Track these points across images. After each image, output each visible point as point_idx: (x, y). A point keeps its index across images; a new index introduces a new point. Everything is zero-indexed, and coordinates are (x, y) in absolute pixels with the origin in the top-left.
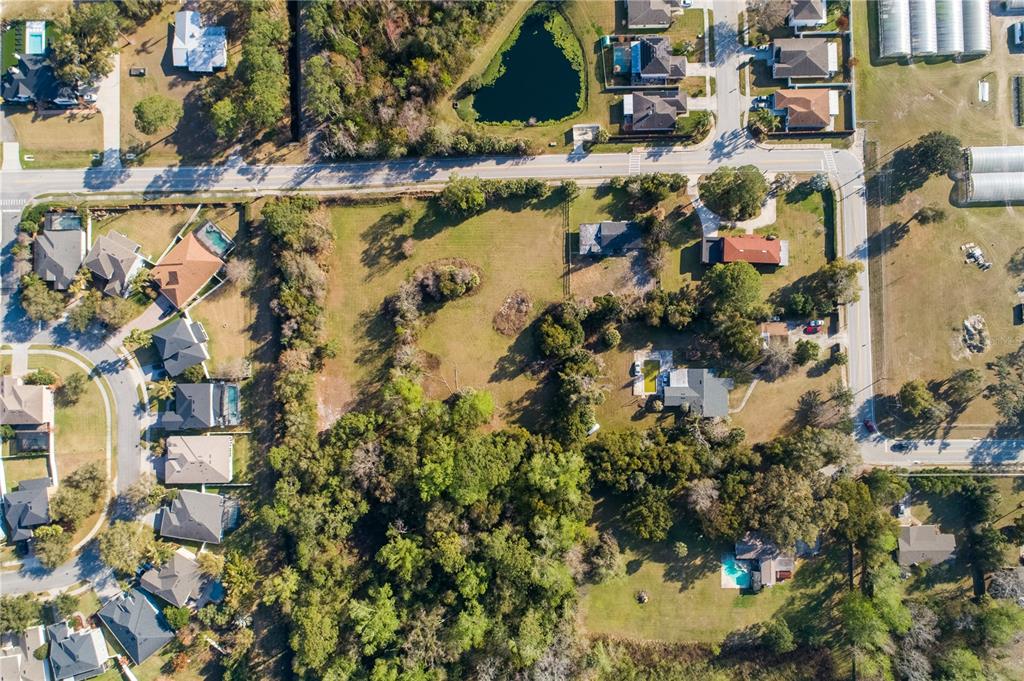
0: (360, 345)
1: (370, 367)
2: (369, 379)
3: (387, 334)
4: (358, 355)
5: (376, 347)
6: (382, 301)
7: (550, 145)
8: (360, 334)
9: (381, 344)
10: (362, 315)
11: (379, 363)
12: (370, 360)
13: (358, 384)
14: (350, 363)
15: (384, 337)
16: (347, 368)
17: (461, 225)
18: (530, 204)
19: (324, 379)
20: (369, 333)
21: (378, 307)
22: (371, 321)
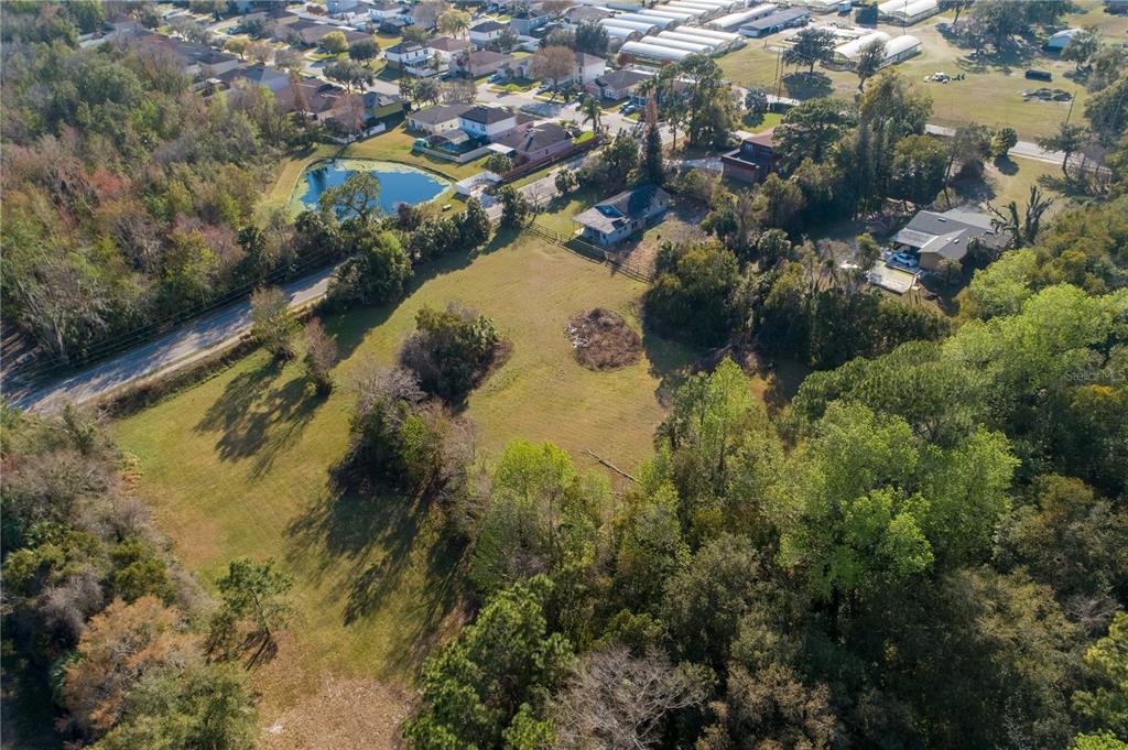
0: (330, 581)
1: (397, 602)
2: (416, 626)
3: (387, 517)
4: (345, 601)
5: (378, 554)
6: (327, 478)
7: (444, 210)
8: (315, 564)
9: (388, 542)
10: (293, 531)
11: (415, 575)
12: (384, 590)
13: (399, 659)
14: (333, 634)
15: (382, 526)
16: (334, 647)
17: (393, 317)
18: (478, 253)
19: (277, 729)
20: (337, 544)
21: (326, 493)
22: (323, 526)
